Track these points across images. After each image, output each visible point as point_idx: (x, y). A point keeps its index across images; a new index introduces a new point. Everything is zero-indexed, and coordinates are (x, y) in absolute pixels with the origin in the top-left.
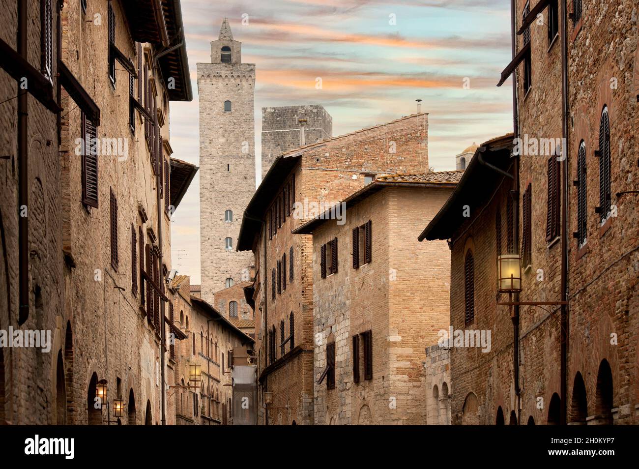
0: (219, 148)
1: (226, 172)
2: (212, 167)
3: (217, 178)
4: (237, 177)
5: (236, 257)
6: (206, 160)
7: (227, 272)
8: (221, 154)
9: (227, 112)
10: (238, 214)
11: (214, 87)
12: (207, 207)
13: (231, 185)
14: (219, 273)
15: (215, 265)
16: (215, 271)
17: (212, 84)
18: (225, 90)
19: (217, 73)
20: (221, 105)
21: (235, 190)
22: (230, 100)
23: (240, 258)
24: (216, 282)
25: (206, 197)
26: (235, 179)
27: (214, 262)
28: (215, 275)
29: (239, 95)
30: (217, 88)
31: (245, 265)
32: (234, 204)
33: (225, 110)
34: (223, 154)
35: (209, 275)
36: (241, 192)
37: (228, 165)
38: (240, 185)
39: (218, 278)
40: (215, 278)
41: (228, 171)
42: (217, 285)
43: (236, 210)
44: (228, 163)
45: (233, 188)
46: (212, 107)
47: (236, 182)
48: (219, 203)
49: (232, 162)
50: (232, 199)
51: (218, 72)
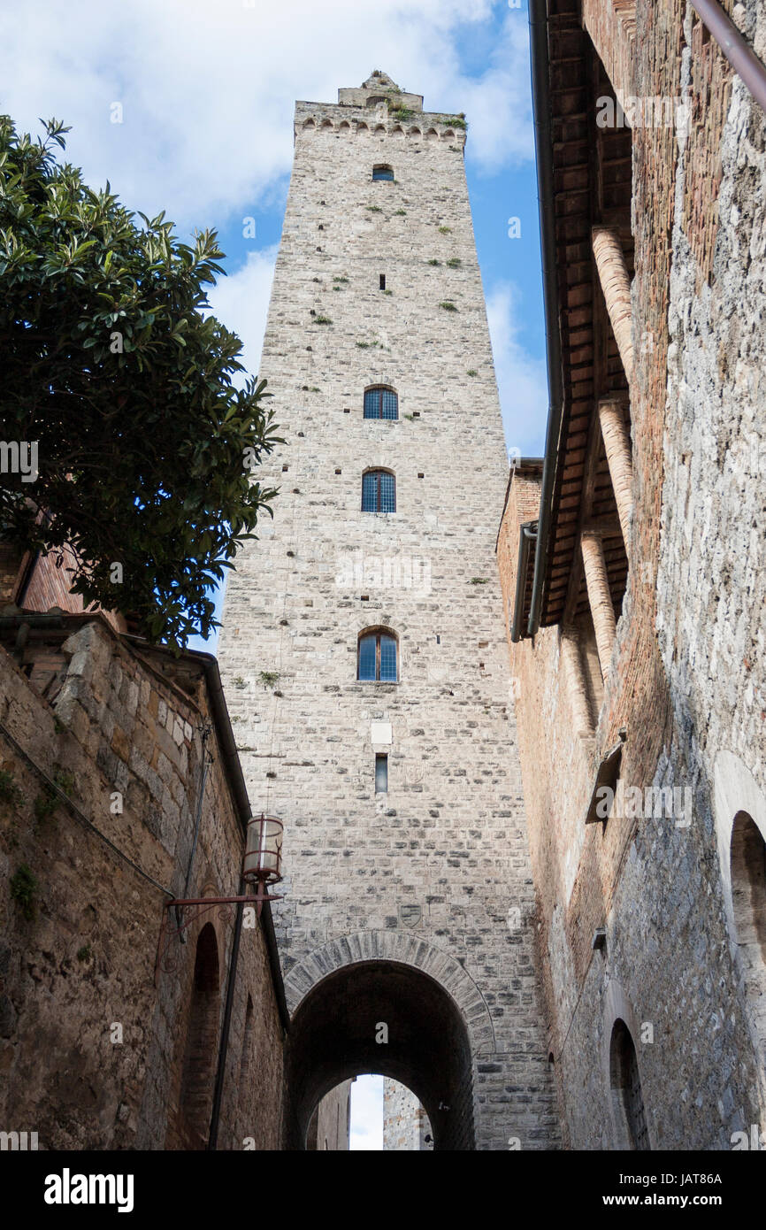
0: (350, 242)
1: (375, 292)
3: (338, 302)
4: (414, 305)
5: (414, 538)
6: (301, 260)
7: (365, 598)
8: (356, 252)
9: (382, 182)
10: (420, 398)
11: (344, 140)
12: (292, 372)
13: (392, 321)
14: (321, 603)
15: (303, 567)
16: (302, 594)
17: (338, 137)
18: (377, 149)
21: (408, 333)
22: (393, 164)
23: (433, 544)
24: (301, 641)
25: (289, 345)
26: (407, 308)
27: (303, 553)
28: (305, 610)
30: (351, 143)
31: (461, 572)
32: (404, 368)
33: (374, 178)
34: (364, 253)
35: (267, 609)
37: (382, 278)
38: (431, 323)
39: (314, 624)
40: (299, 625)
41: (383, 288)
42: (309, 655)
43: (414, 387)
44: (383, 272)
45: (401, 331)
46: (334, 171)
47: (413, 315)
48: (343, 363)
49: (396, 272)
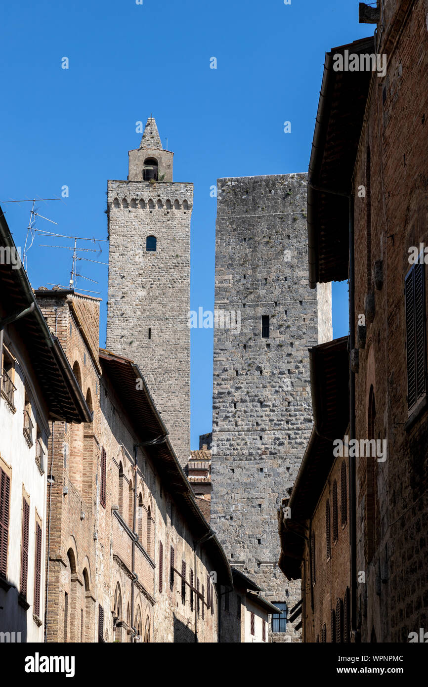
0: (136, 305)
1: (147, 341)
2: (125, 332)
3: (133, 349)
4: (161, 348)
8: (139, 313)
9: (151, 252)
11: (132, 215)
13: (152, 360)
17: (129, 211)
18: (148, 221)
19: (137, 195)
20: (143, 242)
21: (159, 368)
22: (156, 235)
26: (159, 351)
29: (169, 227)
30: (136, 217)
33: (147, 250)
34: (142, 313)
36: (167, 371)
37: (150, 330)
41: (150, 338)
43: (160, 398)
44: (150, 327)
45: (156, 364)
46: (128, 245)
47: (161, 355)
49: (155, 326)
50: (154, 382)
51: (139, 193)
